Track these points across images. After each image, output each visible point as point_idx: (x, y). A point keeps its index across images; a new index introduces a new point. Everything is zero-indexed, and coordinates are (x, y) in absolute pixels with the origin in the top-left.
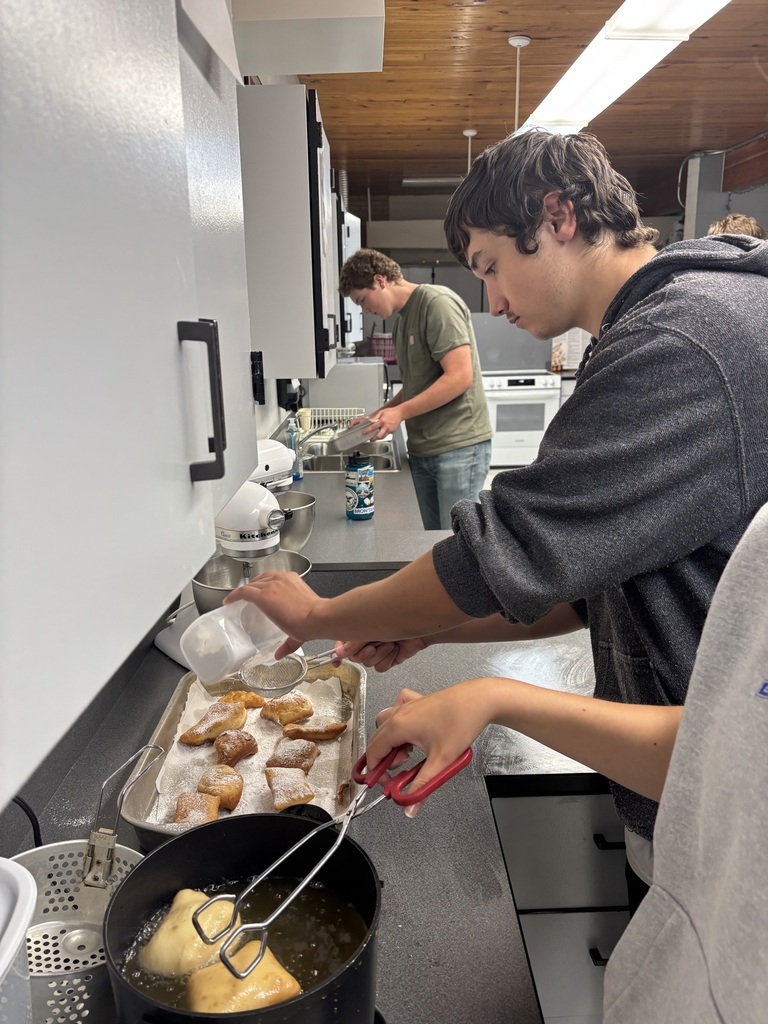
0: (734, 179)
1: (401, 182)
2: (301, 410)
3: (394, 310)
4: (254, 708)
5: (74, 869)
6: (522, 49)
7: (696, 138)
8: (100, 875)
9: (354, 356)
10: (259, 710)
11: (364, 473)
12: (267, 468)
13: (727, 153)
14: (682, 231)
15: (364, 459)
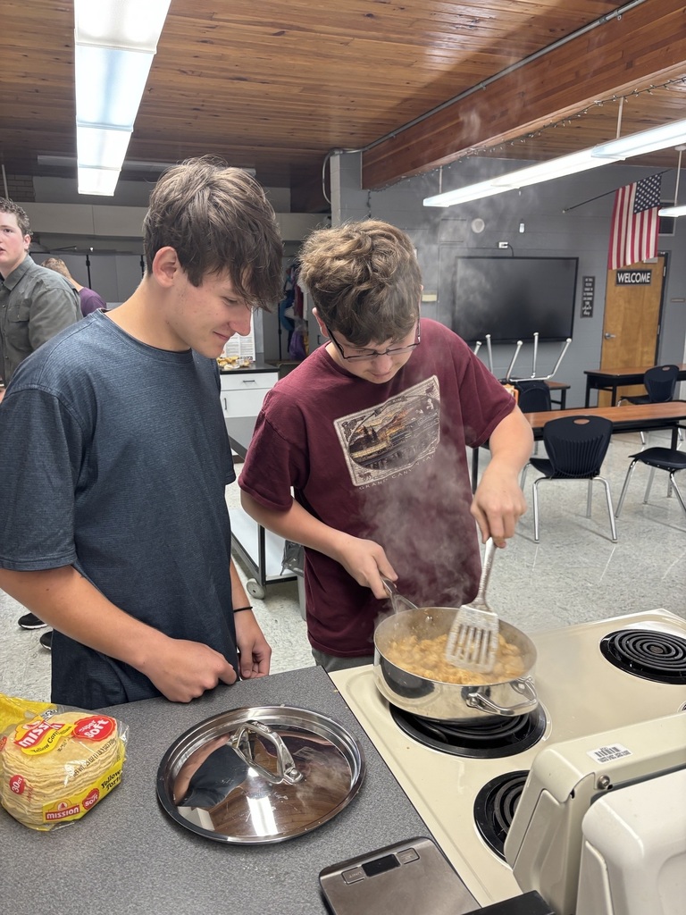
0: (372, 175)
13: (363, 152)
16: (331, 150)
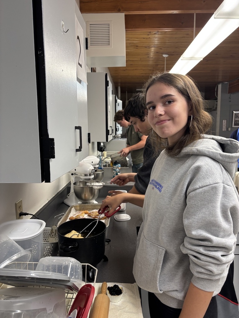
0: (232, 90)
1: (136, 90)
2: (104, 152)
3: (128, 126)
4: (86, 214)
5: (48, 234)
6: (166, 57)
7: (220, 79)
8: (53, 235)
9: (121, 138)
10: (87, 215)
11: (118, 166)
12: (92, 162)
13: (229, 83)
14: (217, 104)
15: (118, 163)
16: (219, 83)
